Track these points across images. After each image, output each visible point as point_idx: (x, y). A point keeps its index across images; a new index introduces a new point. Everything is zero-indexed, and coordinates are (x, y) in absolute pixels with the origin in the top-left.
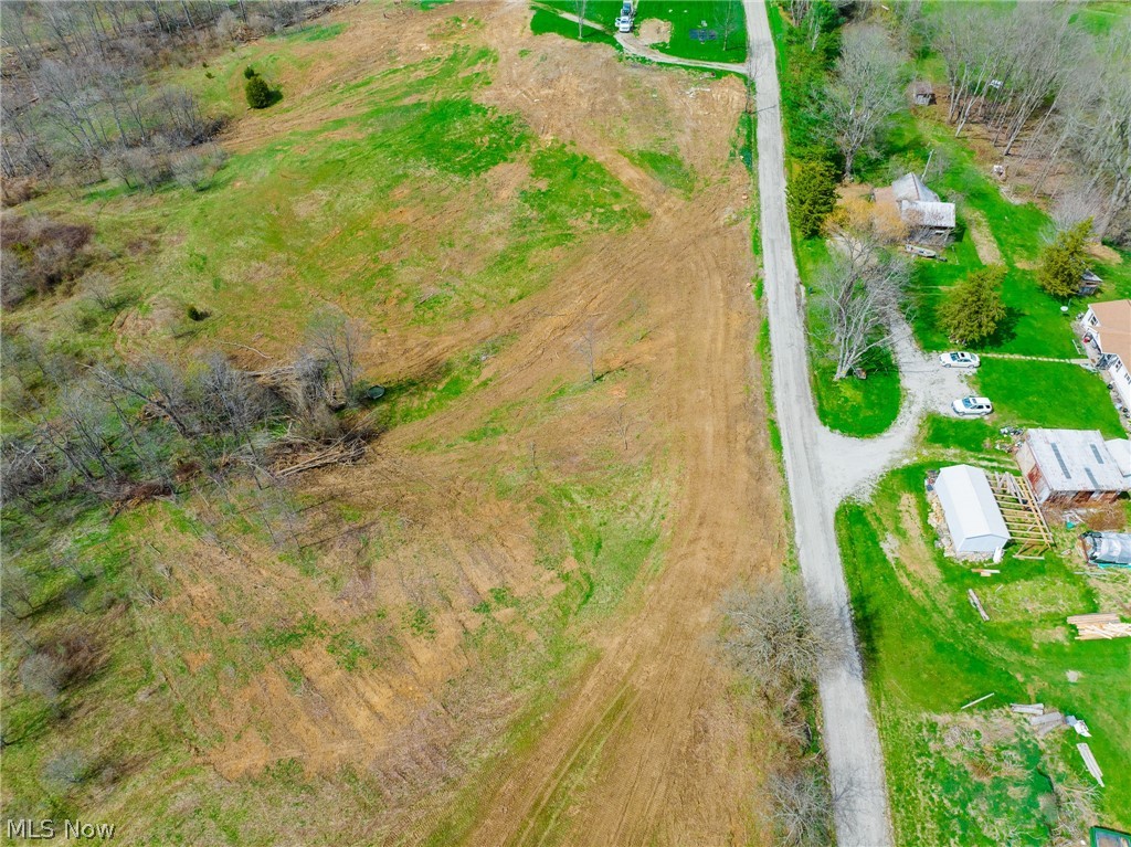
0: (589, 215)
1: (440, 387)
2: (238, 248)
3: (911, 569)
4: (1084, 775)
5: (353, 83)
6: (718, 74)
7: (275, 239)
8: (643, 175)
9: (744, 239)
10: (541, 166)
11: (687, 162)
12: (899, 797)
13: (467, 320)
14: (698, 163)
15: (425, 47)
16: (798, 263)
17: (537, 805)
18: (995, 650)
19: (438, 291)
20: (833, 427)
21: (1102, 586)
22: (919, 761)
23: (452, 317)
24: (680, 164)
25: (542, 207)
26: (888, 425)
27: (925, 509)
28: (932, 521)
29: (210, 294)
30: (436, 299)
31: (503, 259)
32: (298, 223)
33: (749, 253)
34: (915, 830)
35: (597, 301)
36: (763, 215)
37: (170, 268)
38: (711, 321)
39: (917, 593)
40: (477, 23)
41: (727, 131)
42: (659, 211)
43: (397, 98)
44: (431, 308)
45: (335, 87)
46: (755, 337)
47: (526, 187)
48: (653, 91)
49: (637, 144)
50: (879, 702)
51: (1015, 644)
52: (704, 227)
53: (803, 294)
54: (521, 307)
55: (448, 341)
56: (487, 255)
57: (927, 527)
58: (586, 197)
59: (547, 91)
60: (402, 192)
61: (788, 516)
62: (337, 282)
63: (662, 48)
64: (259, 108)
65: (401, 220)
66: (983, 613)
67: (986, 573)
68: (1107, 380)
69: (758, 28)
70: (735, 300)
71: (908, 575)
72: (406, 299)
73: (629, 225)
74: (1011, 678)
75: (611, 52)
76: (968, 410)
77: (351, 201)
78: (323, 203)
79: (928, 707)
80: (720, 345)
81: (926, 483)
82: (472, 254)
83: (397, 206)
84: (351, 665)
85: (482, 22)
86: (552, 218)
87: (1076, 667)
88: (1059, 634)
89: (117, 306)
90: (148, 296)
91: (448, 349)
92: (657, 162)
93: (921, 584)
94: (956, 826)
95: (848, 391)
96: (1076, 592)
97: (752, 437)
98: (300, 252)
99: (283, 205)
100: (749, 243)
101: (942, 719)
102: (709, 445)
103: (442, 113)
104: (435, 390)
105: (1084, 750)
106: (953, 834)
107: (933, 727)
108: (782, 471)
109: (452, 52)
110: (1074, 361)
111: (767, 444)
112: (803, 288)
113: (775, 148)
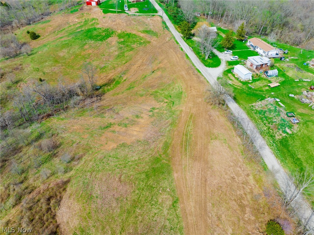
0: (136, 44)
1: (114, 83)
2: (47, 65)
3: (236, 84)
4: (281, 106)
5: (60, 30)
6: (153, 15)
7: (56, 61)
8: (145, 35)
9: (174, 42)
10: (120, 36)
11: (154, 31)
12: (252, 118)
13: (115, 69)
14: (157, 31)
15: (77, 20)
16: (187, 44)
17: (184, 134)
18: (258, 92)
19: (105, 65)
20: (209, 67)
21: (271, 80)
22: (253, 112)
23: (111, 70)
24: (153, 32)
25: (124, 44)
26: (220, 64)
27: (234, 75)
28: (236, 76)
29: (43, 76)
30: (105, 67)
31: (118, 56)
32: (61, 57)
33: (176, 44)
34: (257, 122)
35: (145, 60)
36: (176, 38)
37: (29, 72)
38: (174, 57)
39: (239, 88)
40: (88, 14)
41: (161, 25)
42: (152, 41)
43: (75, 31)
44: (104, 69)
45: (55, 32)
46: (185, 57)
47: (118, 41)
48: (140, 20)
49: (141, 29)
50: (240, 105)
51: (260, 91)
52: (163, 42)
53: (191, 49)
54: (127, 64)
55: (112, 74)
56: (114, 56)
57: (236, 78)
58: (134, 41)
59: (114, 23)
60: (86, 47)
61: (208, 82)
62: (77, 68)
63: (138, 12)
64: (34, 39)
65: (89, 52)
66: (253, 87)
67: (250, 82)
68: (256, 51)
69: (157, 7)
70: (177, 52)
71: (236, 86)
72: (97, 68)
73: (146, 44)
74: (263, 96)
75: (126, 15)
76: (234, 59)
77: (74, 51)
78: (66, 52)
79: (250, 104)
80: (178, 60)
81: (232, 71)
82: (110, 56)
83: (87, 50)
84: (126, 127)
85: (90, 13)
86: (127, 46)
87: (273, 92)
88: (267, 88)
89: (17, 82)
90: (25, 79)
91: (112, 76)
92: (147, 32)
93: (239, 86)
94: (264, 119)
95: (209, 61)
96: (267, 81)
97: (193, 72)
98: (65, 63)
99: (55, 54)
100: (175, 42)
101: (254, 104)
102: (185, 76)
103: (89, 31)
104: (113, 84)
105: (280, 103)
106: (264, 120)
107: (253, 106)
108: (203, 75)
109: (85, 20)
110: (249, 50)
111: (197, 72)
112: (191, 48)
113: (172, 26)
